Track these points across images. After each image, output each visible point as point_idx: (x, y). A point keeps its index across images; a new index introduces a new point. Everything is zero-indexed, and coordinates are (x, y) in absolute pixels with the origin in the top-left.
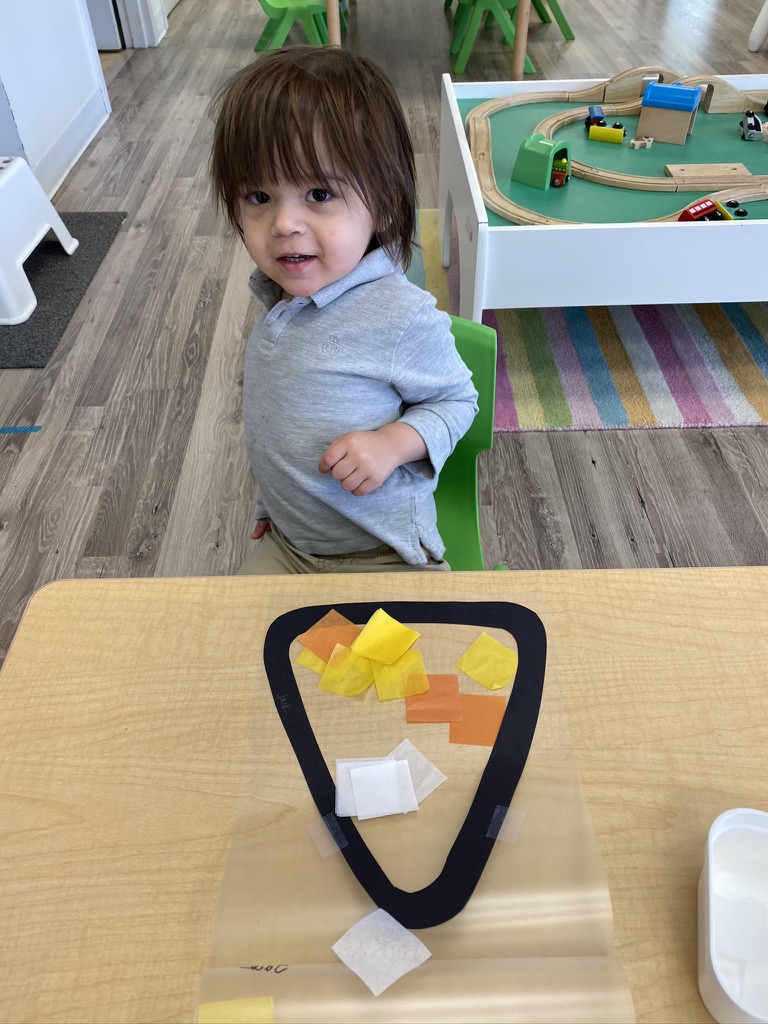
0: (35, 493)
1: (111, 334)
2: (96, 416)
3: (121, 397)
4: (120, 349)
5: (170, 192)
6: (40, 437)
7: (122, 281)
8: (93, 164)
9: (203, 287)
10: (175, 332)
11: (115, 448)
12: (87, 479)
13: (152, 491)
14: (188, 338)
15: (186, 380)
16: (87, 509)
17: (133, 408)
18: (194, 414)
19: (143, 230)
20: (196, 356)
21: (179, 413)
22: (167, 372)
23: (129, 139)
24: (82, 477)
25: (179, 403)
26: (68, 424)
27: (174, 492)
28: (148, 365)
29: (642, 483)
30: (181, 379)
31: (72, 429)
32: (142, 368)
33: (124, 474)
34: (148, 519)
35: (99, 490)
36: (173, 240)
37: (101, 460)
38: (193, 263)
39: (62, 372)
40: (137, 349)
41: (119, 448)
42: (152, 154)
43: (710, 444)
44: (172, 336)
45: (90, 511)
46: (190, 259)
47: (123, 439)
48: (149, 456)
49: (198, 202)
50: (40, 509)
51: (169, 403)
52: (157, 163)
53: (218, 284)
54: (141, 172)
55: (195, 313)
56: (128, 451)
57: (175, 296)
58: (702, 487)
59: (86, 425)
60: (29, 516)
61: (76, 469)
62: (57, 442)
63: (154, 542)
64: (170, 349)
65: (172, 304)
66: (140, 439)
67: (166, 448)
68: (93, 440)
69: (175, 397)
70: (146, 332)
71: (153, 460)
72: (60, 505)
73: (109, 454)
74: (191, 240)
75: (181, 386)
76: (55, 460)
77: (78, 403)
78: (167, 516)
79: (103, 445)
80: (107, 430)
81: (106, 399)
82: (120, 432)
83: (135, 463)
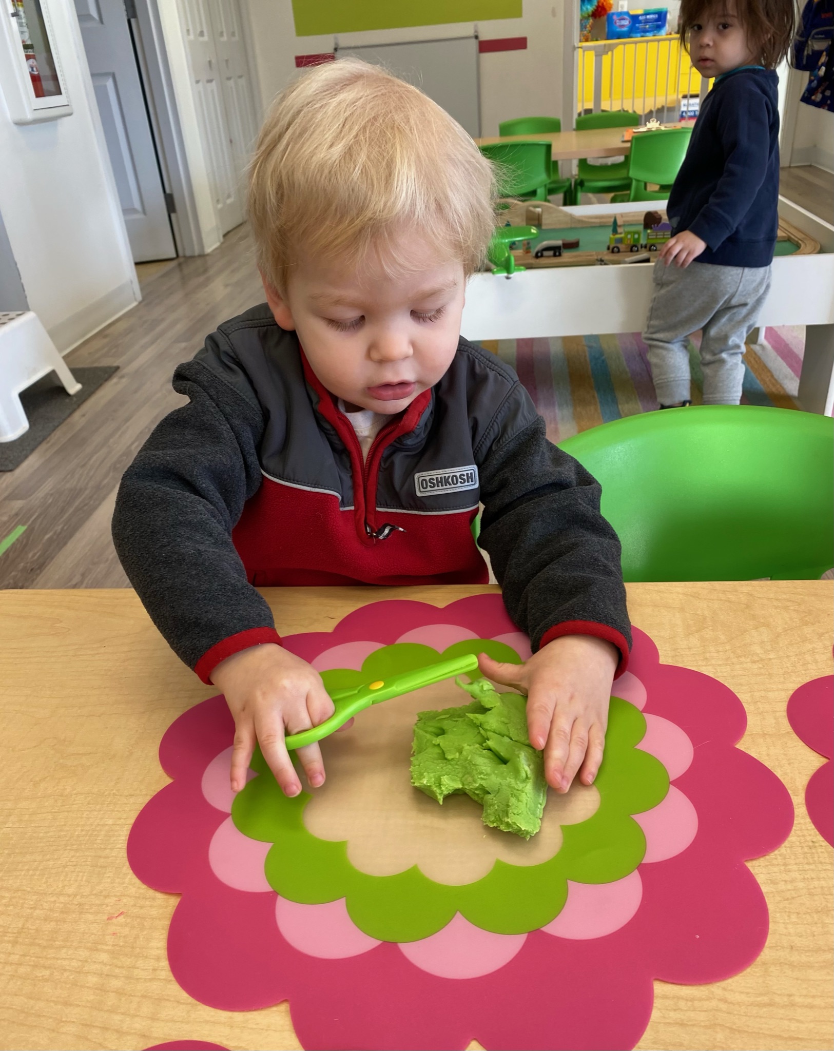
2: (16, 506)
3: (43, 495)
4: (61, 461)
5: (162, 354)
7: (87, 415)
8: (105, 336)
10: (113, 450)
13: (36, 557)
15: (105, 481)
17: (50, 501)
18: (99, 504)
19: (124, 380)
21: (87, 504)
22: (93, 475)
23: (146, 318)
25: (91, 497)
27: (52, 558)
28: (78, 473)
30: (102, 480)
32: (72, 474)
33: (18, 546)
34: (22, 577)
36: (146, 385)
40: (75, 461)
42: (160, 328)
44: (109, 452)
46: (154, 399)
47: (30, 522)
48: (46, 533)
51: (82, 497)
52: (162, 334)
54: (144, 341)
56: (30, 530)
57: (128, 424)
59: (4, 513)
64: (103, 461)
65: (121, 431)
66: (44, 523)
67: (62, 529)
68: (5, 523)
69: (90, 492)
70: (89, 450)
71: (48, 536)
74: (162, 386)
75: (97, 485)
77: (5, 499)
78: (38, 575)
79: (10, 527)
80: (19, 518)
81: (30, 496)
82: (31, 516)
83: (31, 538)
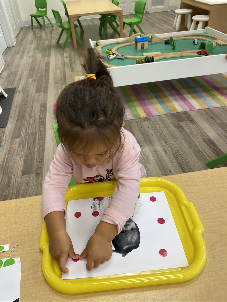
0: (5, 162)
1: (18, 120)
2: (18, 141)
3: (24, 136)
4: (21, 123)
5: (26, 83)
6: (3, 148)
7: (17, 107)
8: (3, 78)
9: (41, 105)
10: (35, 118)
11: (25, 148)
12: (19, 157)
13: (38, 157)
14: (39, 119)
16: (20, 164)
17: (28, 138)
18: (45, 137)
19: (21, 93)
20: (42, 122)
21: (41, 137)
22: (35, 128)
23: (11, 71)
24: (17, 156)
25: (40, 135)
26: (10, 144)
27: (44, 156)
28: (30, 127)
29: (165, 138)
30: (40, 129)
31: (12, 145)
32: (28, 128)
33: (29, 154)
34: (38, 164)
35: (22, 159)
36: (30, 95)
37: (22, 152)
38: (37, 100)
39: (6, 131)
40: (26, 123)
41: (26, 148)
42: (19, 74)
43: (180, 127)
44: (35, 119)
45: (21, 165)
46: (36, 99)
47: (27, 146)
48: (35, 149)
49: (35, 84)
50: (7, 166)
51: (38, 135)
52: (21, 76)
53: (45, 104)
54: (17, 79)
55: (40, 112)
56: (29, 148)
57: (33, 108)
58: (180, 137)
59: (15, 143)
60: (5, 168)
61: (15, 155)
62: (8, 149)
63: (41, 169)
64: (35, 122)
65: (33, 111)
66: (32, 145)
67: (39, 146)
68: (18, 147)
69: (39, 133)
70: (27, 118)
71: (36, 149)
72: (13, 164)
73: (23, 150)
74: (35, 94)
75: (40, 131)
76: (9, 153)
77: (12, 138)
78: (43, 163)
79: (21, 148)
80: (22, 144)
81: (20, 136)
82: (25, 144)
83: (31, 151)
